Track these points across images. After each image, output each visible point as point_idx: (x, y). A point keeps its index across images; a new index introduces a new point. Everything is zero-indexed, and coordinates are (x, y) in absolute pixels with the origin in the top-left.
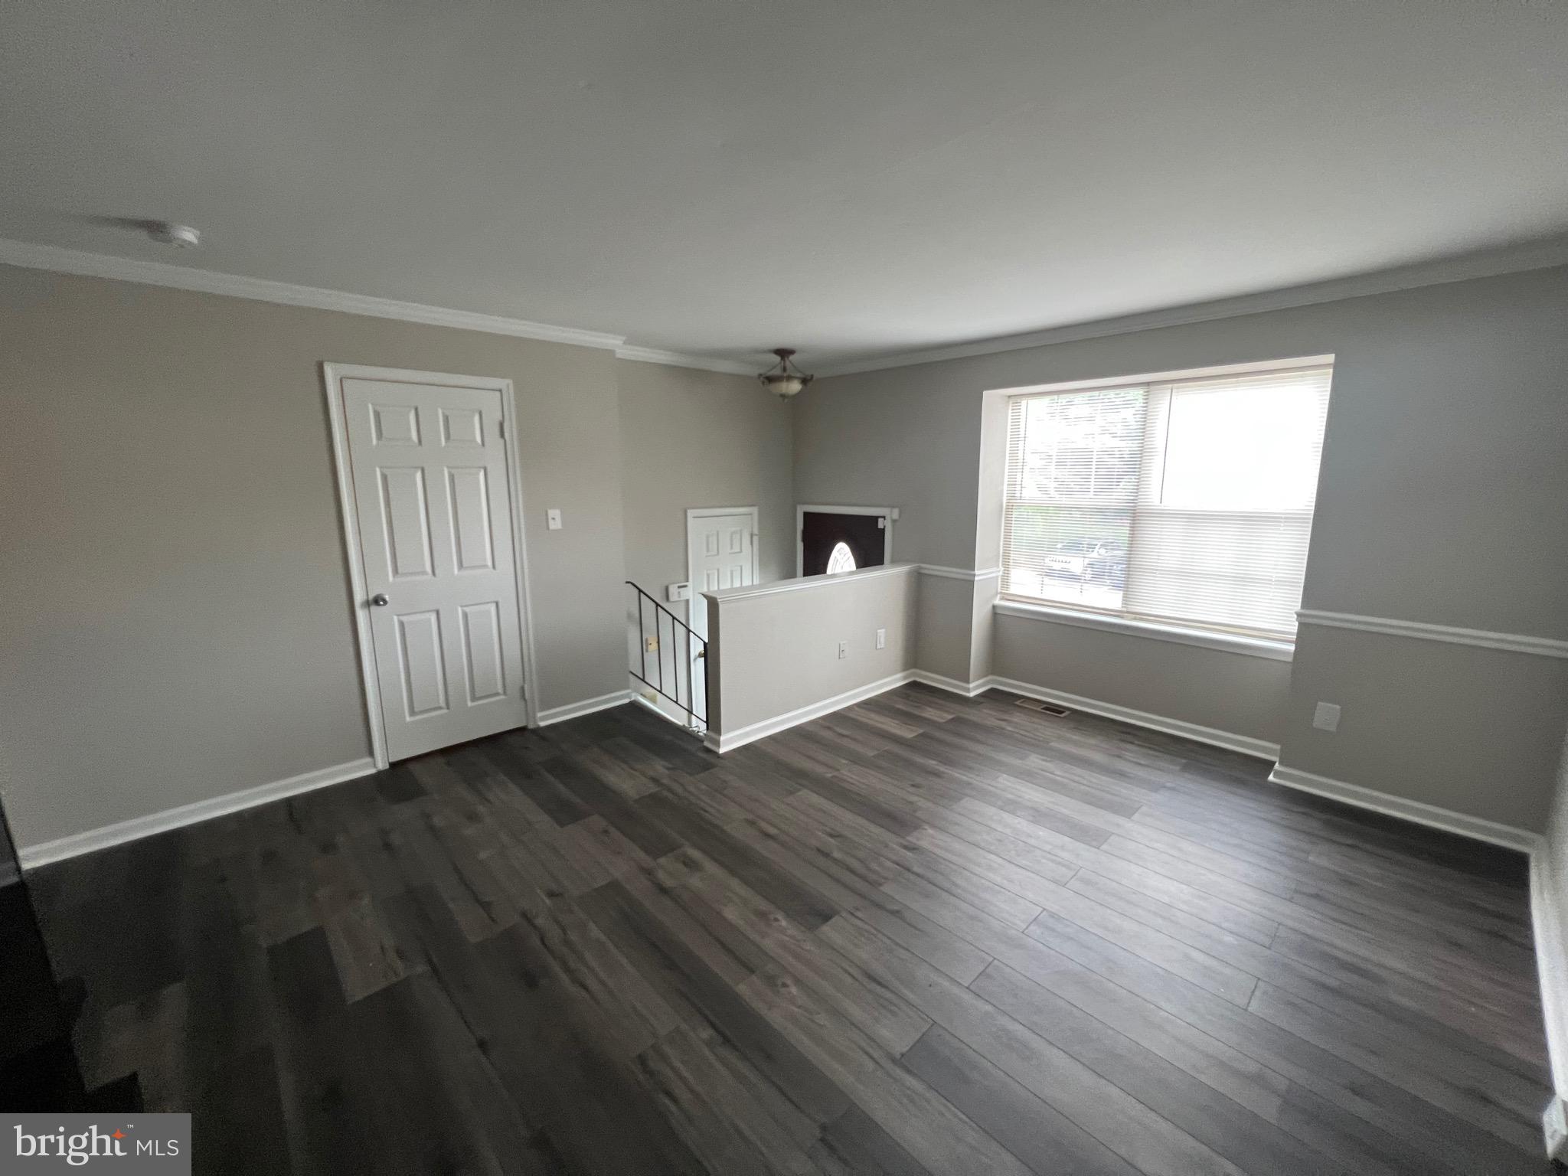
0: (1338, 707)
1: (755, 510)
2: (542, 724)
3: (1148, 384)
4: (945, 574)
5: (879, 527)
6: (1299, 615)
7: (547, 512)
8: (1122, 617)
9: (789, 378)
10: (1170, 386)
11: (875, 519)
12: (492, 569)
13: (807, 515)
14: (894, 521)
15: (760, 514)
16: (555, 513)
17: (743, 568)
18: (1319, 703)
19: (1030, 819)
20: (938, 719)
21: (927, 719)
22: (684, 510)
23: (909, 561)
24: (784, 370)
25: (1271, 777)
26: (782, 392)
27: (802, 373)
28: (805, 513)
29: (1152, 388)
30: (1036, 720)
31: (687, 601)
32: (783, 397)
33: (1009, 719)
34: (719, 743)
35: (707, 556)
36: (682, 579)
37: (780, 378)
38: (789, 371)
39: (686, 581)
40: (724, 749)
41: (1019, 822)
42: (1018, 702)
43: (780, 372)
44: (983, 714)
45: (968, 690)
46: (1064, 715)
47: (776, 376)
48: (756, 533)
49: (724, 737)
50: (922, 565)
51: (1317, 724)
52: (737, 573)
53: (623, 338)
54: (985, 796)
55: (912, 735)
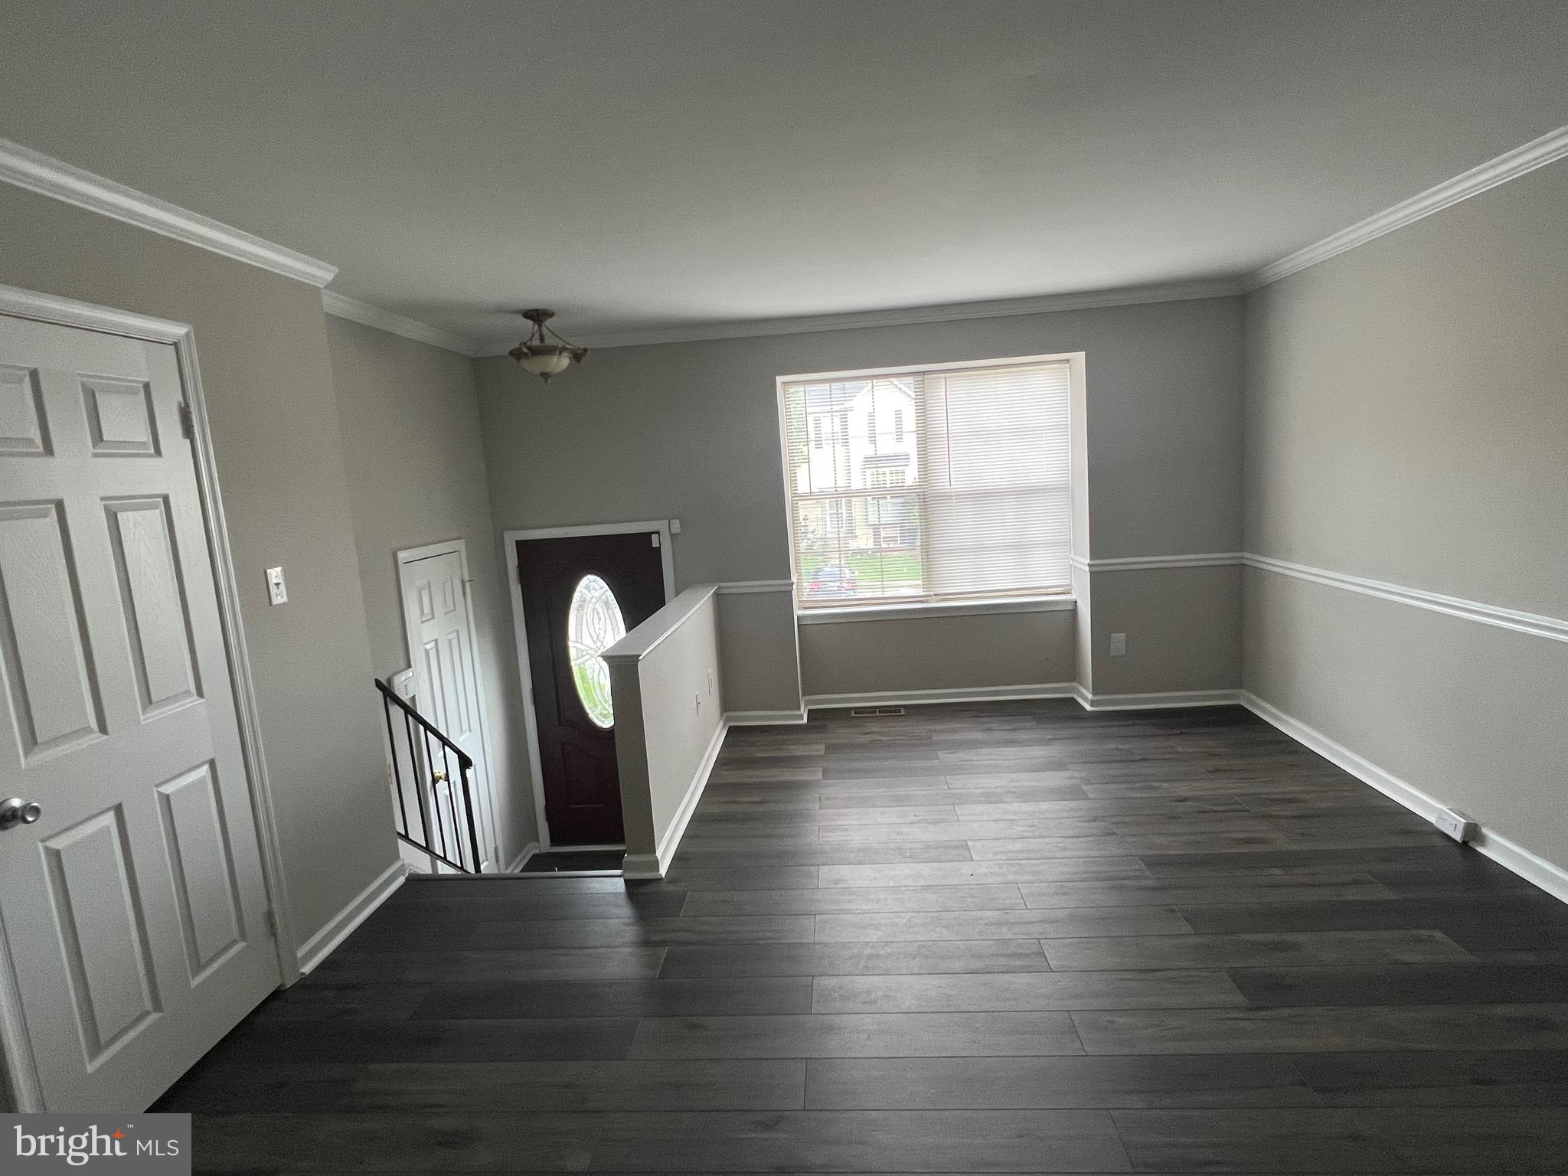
0: (1125, 634)
1: (460, 545)
2: (307, 969)
3: (923, 373)
4: (756, 590)
5: (654, 545)
6: (1090, 565)
7: (265, 572)
8: (927, 602)
9: (550, 351)
10: (943, 375)
11: (648, 535)
12: (196, 697)
13: (520, 544)
14: (673, 536)
15: (467, 549)
16: (275, 574)
17: (460, 631)
18: (1114, 635)
19: (1019, 800)
20: (816, 753)
21: (806, 757)
22: (394, 553)
23: (703, 582)
24: (542, 338)
25: (1088, 708)
26: (548, 370)
27: (569, 345)
28: (517, 541)
29: (926, 377)
30: (892, 724)
31: (413, 698)
32: (545, 376)
33: (869, 731)
34: (655, 865)
35: (422, 622)
36: (402, 664)
37: (535, 352)
38: (550, 341)
39: (409, 666)
40: (663, 871)
41: (1017, 806)
42: (853, 714)
43: (536, 342)
44: (842, 734)
45: (801, 717)
46: (903, 713)
47: (529, 348)
48: (467, 578)
49: (659, 854)
50: (722, 584)
51: (1113, 652)
52: (455, 643)
53: (337, 270)
54: (963, 799)
55: (819, 776)
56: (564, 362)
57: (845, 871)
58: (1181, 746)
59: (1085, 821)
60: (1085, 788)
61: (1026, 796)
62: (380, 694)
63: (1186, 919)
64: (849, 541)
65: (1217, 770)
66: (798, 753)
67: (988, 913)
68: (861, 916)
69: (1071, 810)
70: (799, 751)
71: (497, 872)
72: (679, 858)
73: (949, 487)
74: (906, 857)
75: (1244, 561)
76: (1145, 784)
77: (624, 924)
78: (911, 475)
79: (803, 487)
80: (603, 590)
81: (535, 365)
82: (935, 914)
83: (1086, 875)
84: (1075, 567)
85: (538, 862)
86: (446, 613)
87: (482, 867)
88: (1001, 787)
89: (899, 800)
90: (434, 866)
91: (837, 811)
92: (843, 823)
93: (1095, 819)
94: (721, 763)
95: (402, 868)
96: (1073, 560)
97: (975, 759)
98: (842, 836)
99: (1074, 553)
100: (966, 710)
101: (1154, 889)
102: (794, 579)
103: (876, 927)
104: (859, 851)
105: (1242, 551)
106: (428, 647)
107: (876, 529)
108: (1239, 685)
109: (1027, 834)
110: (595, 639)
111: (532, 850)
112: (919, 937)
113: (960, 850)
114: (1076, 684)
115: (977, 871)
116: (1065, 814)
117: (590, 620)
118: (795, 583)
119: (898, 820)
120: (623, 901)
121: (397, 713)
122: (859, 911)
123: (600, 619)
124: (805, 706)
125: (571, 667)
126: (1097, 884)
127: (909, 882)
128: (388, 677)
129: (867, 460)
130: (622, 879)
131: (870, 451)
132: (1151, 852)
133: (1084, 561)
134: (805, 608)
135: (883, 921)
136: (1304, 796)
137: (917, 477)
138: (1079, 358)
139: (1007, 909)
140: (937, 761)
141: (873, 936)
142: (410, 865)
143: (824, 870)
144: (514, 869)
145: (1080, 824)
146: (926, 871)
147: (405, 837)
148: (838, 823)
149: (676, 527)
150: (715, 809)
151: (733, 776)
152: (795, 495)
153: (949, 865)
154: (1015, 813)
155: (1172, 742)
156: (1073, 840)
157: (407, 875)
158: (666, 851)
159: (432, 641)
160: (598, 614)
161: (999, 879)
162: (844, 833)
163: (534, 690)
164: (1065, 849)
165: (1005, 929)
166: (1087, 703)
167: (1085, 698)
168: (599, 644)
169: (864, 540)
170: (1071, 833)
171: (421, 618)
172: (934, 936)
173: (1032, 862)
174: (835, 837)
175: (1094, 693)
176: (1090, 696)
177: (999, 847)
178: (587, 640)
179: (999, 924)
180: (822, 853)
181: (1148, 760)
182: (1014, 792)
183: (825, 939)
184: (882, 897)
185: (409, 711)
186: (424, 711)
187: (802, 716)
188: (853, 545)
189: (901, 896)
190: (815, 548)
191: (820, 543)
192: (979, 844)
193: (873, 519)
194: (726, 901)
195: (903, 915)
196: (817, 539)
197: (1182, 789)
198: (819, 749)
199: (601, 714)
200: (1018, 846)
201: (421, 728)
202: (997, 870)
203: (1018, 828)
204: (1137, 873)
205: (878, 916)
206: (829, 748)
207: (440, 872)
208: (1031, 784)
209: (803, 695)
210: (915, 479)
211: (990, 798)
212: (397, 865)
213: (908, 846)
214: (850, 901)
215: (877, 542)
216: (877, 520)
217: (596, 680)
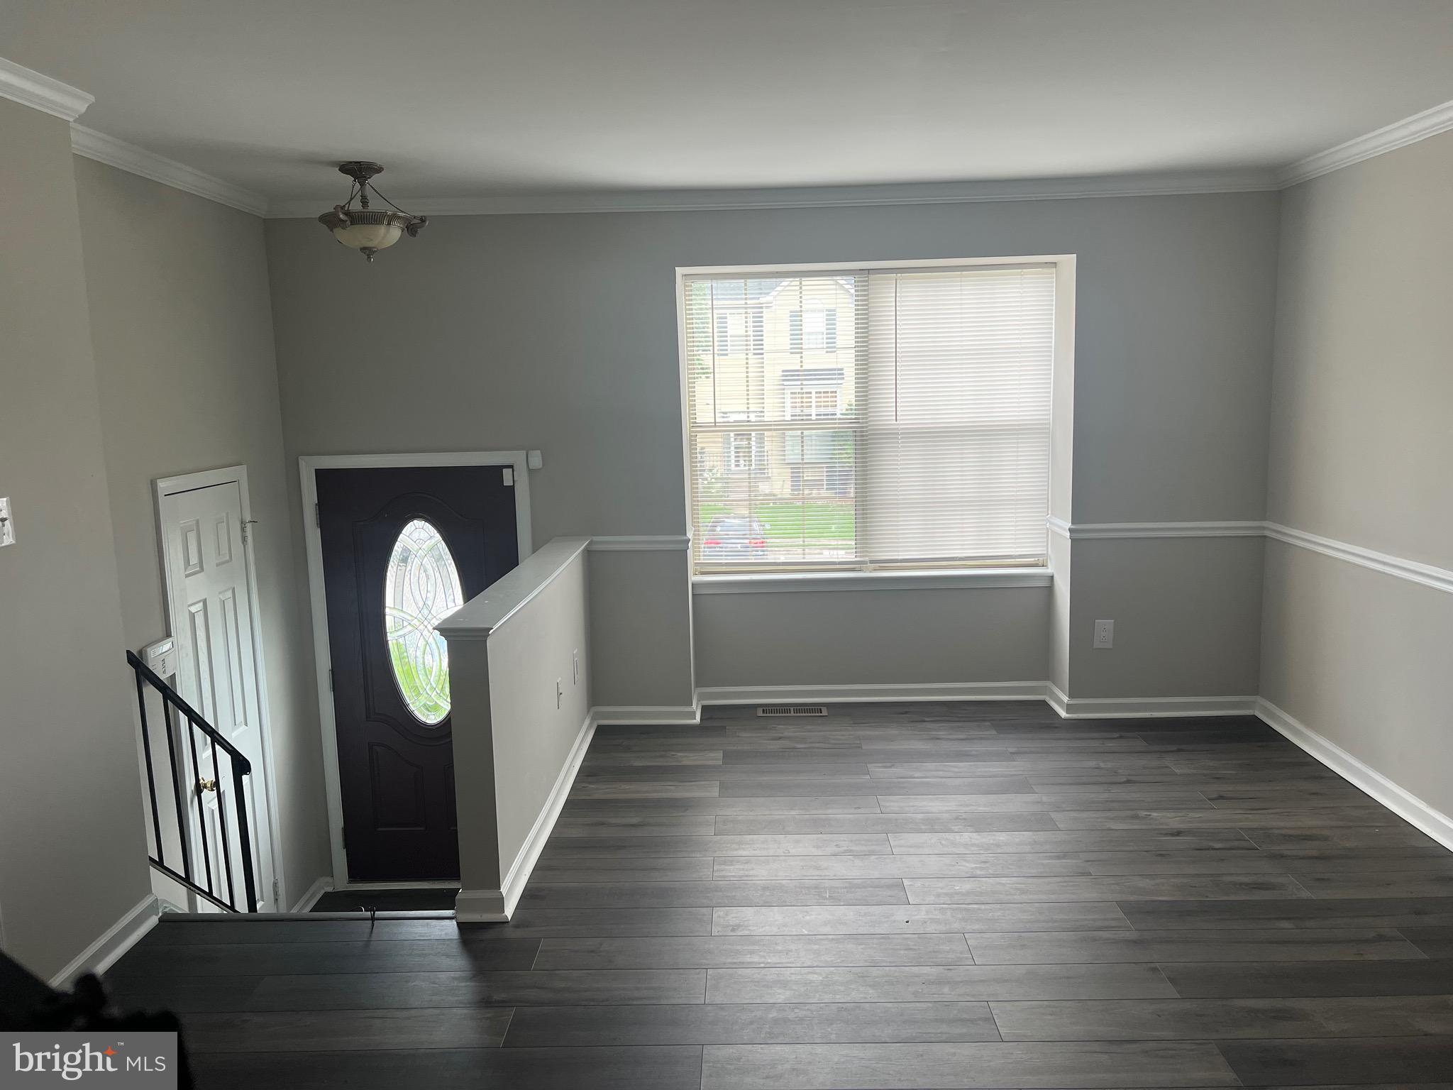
0: (1113, 621)
1: (241, 473)
3: (869, 271)
4: (639, 547)
5: (506, 484)
6: (1071, 531)
9: (375, 219)
10: (896, 276)
11: (499, 469)
13: (322, 475)
14: (531, 472)
15: (250, 479)
17: (236, 590)
18: (1099, 622)
19: (972, 829)
20: (710, 763)
21: (697, 767)
22: (152, 481)
23: (569, 534)
24: (365, 202)
25: (1063, 714)
26: (370, 244)
27: (402, 212)
28: (317, 471)
29: (872, 277)
30: (809, 727)
31: (173, 677)
32: (368, 251)
33: (781, 735)
34: (500, 903)
35: (187, 576)
36: (160, 631)
37: (356, 219)
38: (375, 205)
39: (168, 635)
40: (509, 911)
41: (968, 837)
42: (760, 713)
43: (356, 206)
44: (747, 739)
45: (693, 715)
46: (825, 713)
47: (347, 214)
48: (248, 518)
49: (504, 889)
50: (595, 539)
51: (1097, 645)
52: (229, 605)
53: (92, 98)
54: (900, 826)
55: (715, 792)
56: (394, 233)
57: (748, 914)
58: (1178, 766)
59: (1051, 858)
60: (1053, 815)
61: (979, 823)
62: (130, 671)
63: (1172, 980)
64: (760, 484)
65: (1221, 797)
66: (686, 762)
67: (926, 970)
68: (764, 971)
69: (1035, 843)
70: (688, 759)
71: (275, 911)
72: (529, 895)
73: (895, 422)
74: (825, 898)
75: (1267, 533)
76: (1129, 813)
77: (454, 978)
78: (846, 397)
79: (704, 414)
80: (433, 541)
81: (353, 237)
82: (859, 970)
83: (1050, 924)
84: (1052, 531)
85: (330, 901)
86: (218, 565)
87: (258, 906)
88: (947, 812)
89: (818, 826)
90: (192, 903)
91: (737, 838)
92: (744, 853)
93: (1064, 855)
94: (586, 774)
95: (153, 907)
96: (1051, 523)
97: (916, 775)
98: (743, 869)
99: (1052, 514)
100: (906, 713)
101: (1135, 942)
102: (690, 535)
103: (784, 984)
104: (765, 888)
105: (1264, 518)
106: (193, 609)
107: (796, 470)
108: (1255, 691)
109: (979, 872)
110: (421, 604)
111: (324, 886)
112: (839, 998)
113: (894, 891)
114: (1048, 683)
115: (914, 918)
116: (1028, 848)
117: (414, 579)
118: (691, 540)
119: (815, 851)
120: (455, 948)
121: (153, 697)
122: (762, 965)
123: (428, 577)
124: (698, 700)
125: (387, 641)
126: (1064, 935)
127: (827, 930)
128: (139, 649)
129: (789, 375)
130: (454, 922)
131: (793, 363)
132: (1132, 898)
133: (1064, 524)
134: (703, 573)
135: (793, 978)
136: (1326, 832)
137: (854, 403)
138: (1068, 262)
139: (949, 965)
140: (868, 777)
141: (781, 996)
142: (165, 901)
143: (719, 913)
144: (301, 909)
145: (1046, 862)
146: (849, 917)
147: (159, 864)
148: (735, 853)
149: (536, 460)
150: (576, 833)
151: (601, 791)
152: (695, 424)
153: (877, 910)
154: (965, 846)
155: (1169, 761)
156: (1035, 880)
157: (160, 914)
158: (513, 885)
159: (199, 602)
160: (425, 571)
161: (943, 928)
162: (746, 866)
163: (334, 672)
164: (1023, 892)
165: (946, 990)
166: (1062, 707)
167: (1059, 702)
168: (425, 612)
169: (778, 484)
170: (1034, 871)
171: (185, 571)
172: (855, 996)
173: (983, 907)
174: (732, 871)
175: (1071, 696)
176: (1065, 699)
177: (942, 888)
178: (411, 609)
179: (940, 982)
180: (716, 891)
181: (1135, 782)
182: (964, 819)
183: (719, 999)
184: (793, 947)
185: (169, 693)
186: (186, 692)
187: (694, 713)
188: (764, 488)
189: (817, 947)
190: (713, 491)
191: (719, 485)
192: (919, 883)
193: (793, 455)
194: (592, 951)
195: (818, 970)
196: (716, 479)
197: (1173, 820)
198: (714, 758)
199: (425, 705)
200: (967, 886)
201: (183, 719)
202: (940, 917)
203: (967, 865)
204: (1113, 923)
205: (789, 971)
206: (727, 756)
207: (200, 911)
208: (987, 809)
209: (697, 686)
210: (851, 405)
211: (933, 825)
212: (148, 901)
213: (827, 884)
214: (752, 953)
215: (795, 487)
216: (800, 457)
217: (420, 660)
